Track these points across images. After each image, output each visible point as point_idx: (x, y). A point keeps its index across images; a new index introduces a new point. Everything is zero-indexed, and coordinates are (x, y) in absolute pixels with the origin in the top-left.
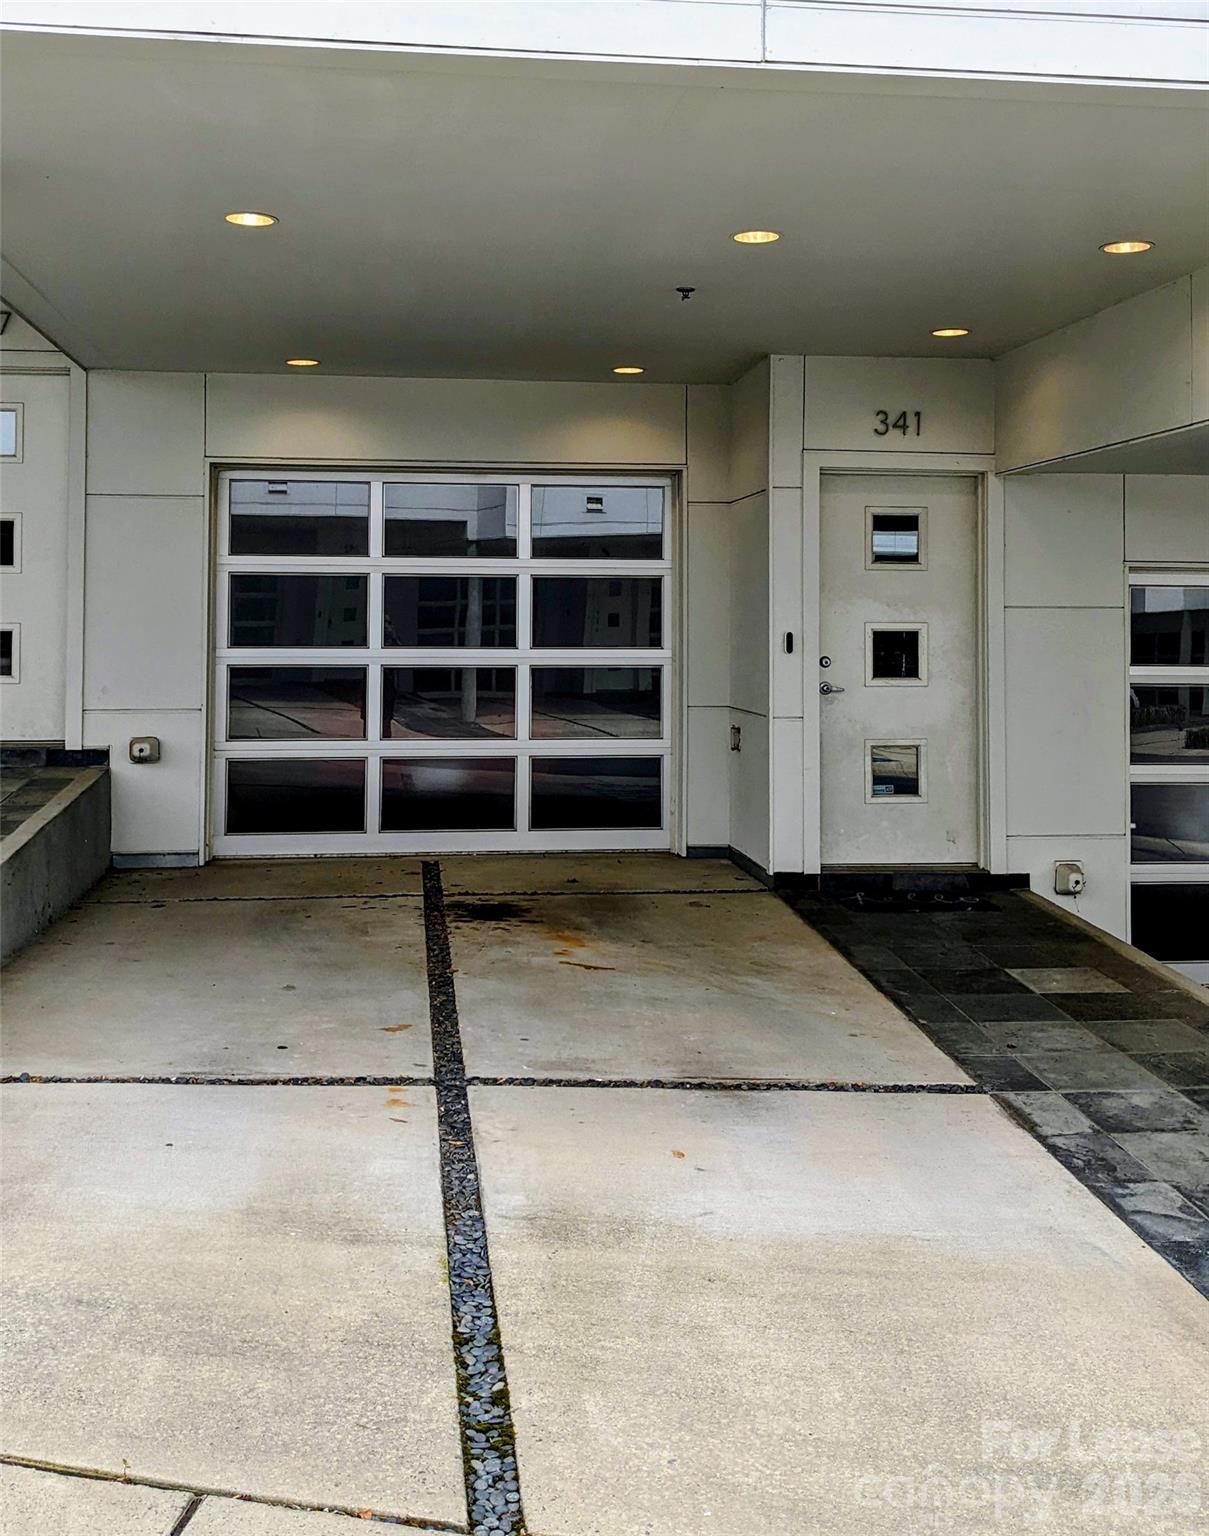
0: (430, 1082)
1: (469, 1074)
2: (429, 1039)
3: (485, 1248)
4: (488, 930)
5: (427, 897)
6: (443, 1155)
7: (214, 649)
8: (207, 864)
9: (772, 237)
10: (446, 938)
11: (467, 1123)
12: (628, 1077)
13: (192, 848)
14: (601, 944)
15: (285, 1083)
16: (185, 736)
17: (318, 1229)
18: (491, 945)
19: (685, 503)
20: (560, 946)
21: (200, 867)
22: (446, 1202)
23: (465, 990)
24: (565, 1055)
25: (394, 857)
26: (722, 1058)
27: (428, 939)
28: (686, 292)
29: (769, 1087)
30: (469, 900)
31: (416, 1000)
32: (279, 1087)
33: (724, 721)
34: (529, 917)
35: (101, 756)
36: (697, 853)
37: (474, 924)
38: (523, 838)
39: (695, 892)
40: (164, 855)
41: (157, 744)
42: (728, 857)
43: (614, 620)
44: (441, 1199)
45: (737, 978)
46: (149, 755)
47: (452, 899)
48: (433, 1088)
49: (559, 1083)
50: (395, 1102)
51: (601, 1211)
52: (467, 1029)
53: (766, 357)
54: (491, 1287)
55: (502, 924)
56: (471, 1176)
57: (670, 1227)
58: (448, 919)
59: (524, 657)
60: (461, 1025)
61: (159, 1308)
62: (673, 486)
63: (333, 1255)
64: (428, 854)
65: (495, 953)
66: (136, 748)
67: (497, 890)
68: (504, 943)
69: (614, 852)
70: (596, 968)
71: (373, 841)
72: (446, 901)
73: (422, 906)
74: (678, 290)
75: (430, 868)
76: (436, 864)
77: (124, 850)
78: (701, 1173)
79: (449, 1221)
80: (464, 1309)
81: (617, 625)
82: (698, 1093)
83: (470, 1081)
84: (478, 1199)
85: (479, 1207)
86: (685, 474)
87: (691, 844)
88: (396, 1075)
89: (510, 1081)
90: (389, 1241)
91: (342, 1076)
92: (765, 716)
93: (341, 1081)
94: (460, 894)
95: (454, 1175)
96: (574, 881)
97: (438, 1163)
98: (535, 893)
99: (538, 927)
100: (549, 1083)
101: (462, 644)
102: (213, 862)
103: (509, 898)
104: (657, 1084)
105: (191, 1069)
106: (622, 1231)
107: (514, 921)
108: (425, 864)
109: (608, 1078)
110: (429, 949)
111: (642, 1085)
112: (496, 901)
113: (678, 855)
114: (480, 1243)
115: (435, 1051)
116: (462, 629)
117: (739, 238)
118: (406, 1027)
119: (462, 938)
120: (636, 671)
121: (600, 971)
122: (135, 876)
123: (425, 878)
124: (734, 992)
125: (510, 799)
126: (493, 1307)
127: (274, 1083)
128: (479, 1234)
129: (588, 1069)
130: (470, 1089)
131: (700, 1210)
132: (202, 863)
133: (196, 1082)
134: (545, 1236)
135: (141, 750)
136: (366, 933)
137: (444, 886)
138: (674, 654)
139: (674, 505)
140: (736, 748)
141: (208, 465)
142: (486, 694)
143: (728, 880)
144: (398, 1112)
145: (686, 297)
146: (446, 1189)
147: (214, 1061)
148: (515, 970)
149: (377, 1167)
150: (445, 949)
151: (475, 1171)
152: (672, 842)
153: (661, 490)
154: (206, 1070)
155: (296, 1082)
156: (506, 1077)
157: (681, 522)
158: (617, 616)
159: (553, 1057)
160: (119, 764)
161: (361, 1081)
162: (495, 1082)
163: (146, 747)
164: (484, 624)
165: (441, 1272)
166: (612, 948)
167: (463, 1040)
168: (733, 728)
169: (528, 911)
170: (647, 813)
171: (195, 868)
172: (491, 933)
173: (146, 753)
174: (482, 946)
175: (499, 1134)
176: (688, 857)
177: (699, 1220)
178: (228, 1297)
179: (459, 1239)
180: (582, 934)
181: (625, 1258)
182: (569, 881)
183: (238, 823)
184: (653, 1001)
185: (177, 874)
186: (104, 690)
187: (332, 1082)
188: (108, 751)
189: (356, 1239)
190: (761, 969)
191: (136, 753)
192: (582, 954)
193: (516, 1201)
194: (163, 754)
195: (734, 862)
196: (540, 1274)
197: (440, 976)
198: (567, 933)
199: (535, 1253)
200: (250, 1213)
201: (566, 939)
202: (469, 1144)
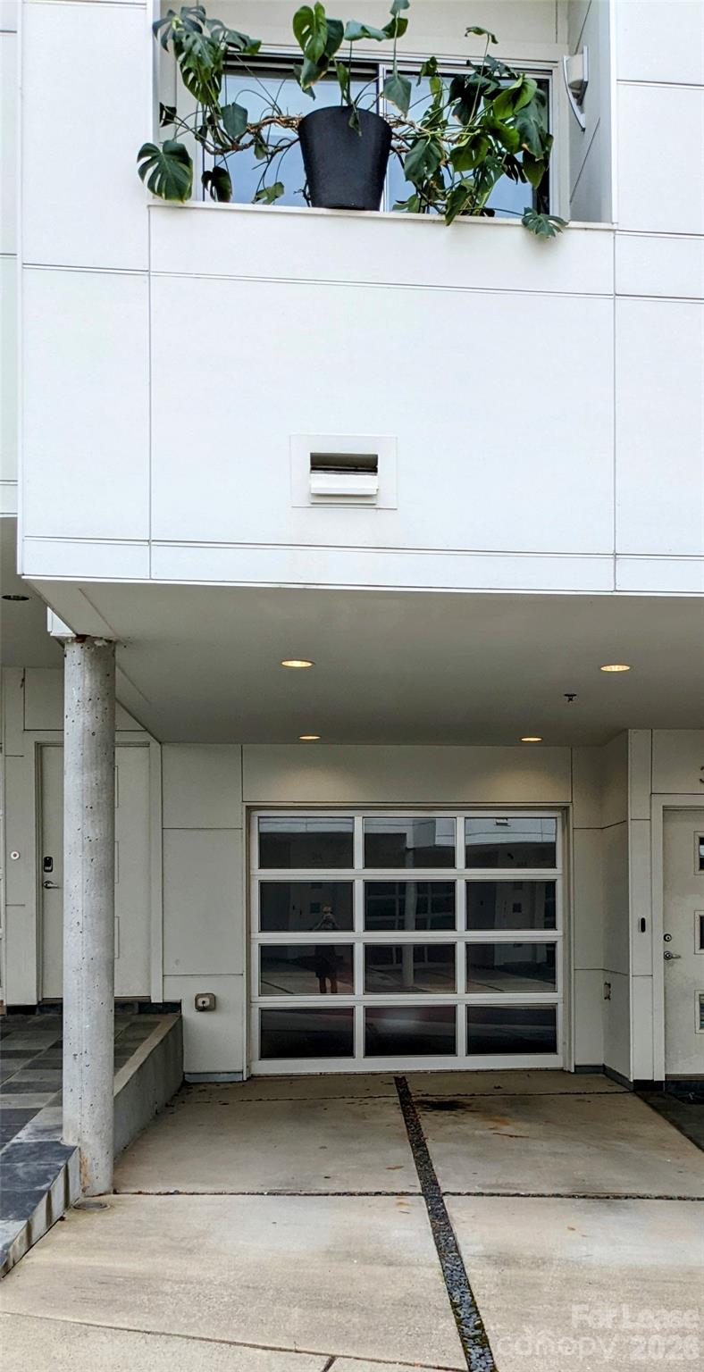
0: (420, 1194)
1: (443, 1190)
2: (416, 1173)
3: (463, 1268)
4: (444, 1116)
5: (401, 1096)
6: (434, 1229)
7: (250, 933)
8: (248, 1079)
9: (626, 668)
10: (417, 1120)
11: (445, 1214)
12: (540, 1192)
13: (238, 1068)
14: (519, 1123)
15: (333, 1195)
16: (232, 992)
17: (367, 1260)
18: (447, 1124)
19: (571, 828)
20: (492, 1124)
21: (244, 1081)
22: (439, 1250)
23: (433, 1148)
24: (500, 1181)
25: (374, 1074)
26: (598, 1183)
27: (406, 1121)
28: (570, 697)
29: (626, 1198)
30: (429, 1099)
31: (404, 1153)
32: (329, 1197)
33: (600, 980)
34: (470, 1109)
35: (176, 1006)
36: (580, 1069)
37: (435, 1113)
38: (462, 1061)
39: (580, 1094)
40: (219, 1073)
41: (214, 998)
42: (603, 1070)
43: (517, 908)
44: (435, 1248)
45: (607, 1142)
46: (208, 1005)
47: (418, 1098)
48: (422, 1197)
49: (498, 1195)
50: (401, 1204)
51: (528, 1253)
52: (438, 1169)
53: (626, 730)
54: (469, 1285)
55: (454, 1112)
56: (451, 1238)
57: (568, 1261)
58: (417, 1110)
59: (461, 936)
60: (434, 1167)
61: (292, 1290)
62: (563, 817)
63: (381, 1270)
64: (397, 1072)
65: (450, 1128)
66: (200, 1000)
67: (447, 1094)
68: (455, 1123)
69: (525, 1070)
70: (516, 1137)
71: (359, 1063)
72: (414, 1100)
73: (399, 1102)
74: (566, 695)
75: (400, 1081)
76: (404, 1078)
77: (193, 1070)
78: (585, 1238)
79: (441, 1258)
80: (454, 1293)
81: (520, 911)
82: (582, 1200)
83: (444, 1194)
84: (457, 1248)
85: (457, 1250)
86: (571, 808)
87: (577, 1063)
88: (399, 1191)
89: (469, 1194)
90: (409, 1265)
91: (368, 1191)
92: (626, 975)
93: (367, 1194)
94: (423, 1095)
95: (441, 1238)
96: (499, 1087)
97: (431, 1233)
98: (474, 1095)
99: (477, 1114)
100: (493, 1195)
101: (402, 928)
102: (252, 1078)
103: (456, 1098)
104: (558, 1196)
105: (275, 1188)
106: (540, 1262)
107: (460, 1111)
108: (396, 1079)
109: (528, 1192)
110: (407, 1127)
111: (549, 1196)
112: (448, 1099)
113: (569, 1072)
114: (461, 1266)
115: (420, 1179)
116: (401, 917)
117: (603, 669)
118: (401, 1167)
119: (429, 1122)
120: (534, 946)
121: (519, 1139)
122: (202, 1087)
123: (397, 1087)
124: (604, 1149)
125: (453, 1038)
126: (471, 1292)
127: (327, 1195)
128: (459, 1263)
129: (516, 1189)
130: (445, 1198)
131: (585, 1254)
132: (245, 1079)
133: (279, 1194)
134: (496, 1264)
135: (204, 1002)
136: (365, 1118)
137: (411, 1090)
138: (564, 934)
139: (563, 830)
140: (608, 997)
141: (244, 808)
142: (421, 965)
143: (604, 1086)
144: (404, 1208)
145: (571, 700)
146: (437, 1244)
147: (288, 1184)
148: (466, 1138)
149: (396, 1233)
150: (418, 1126)
151: (453, 1236)
152: (565, 1063)
153: (554, 820)
154: (286, 1188)
155: (339, 1194)
156: (465, 1192)
157: (569, 842)
158: (520, 905)
159: (494, 1182)
160: (188, 1012)
161: (379, 1193)
162: (459, 1194)
163: (207, 1000)
164: (417, 912)
165: (441, 1278)
166: (527, 1126)
167: (436, 1174)
168: (606, 984)
169: (469, 1105)
170: (547, 1045)
171: (240, 1082)
172: (447, 1118)
173: (207, 1004)
174: (441, 1125)
175: (465, 1219)
176: (575, 1073)
177: (584, 1259)
178: (327, 1286)
179: (447, 1265)
180: (507, 1118)
181: (542, 1273)
182: (495, 1088)
183: (269, 1052)
184: (554, 1154)
185: (230, 1085)
186: (177, 962)
187: (360, 1194)
188: (180, 1003)
189: (391, 1264)
190: (622, 1136)
191: (200, 1004)
192: (507, 1129)
193: (479, 1248)
194: (218, 1006)
195: (607, 1075)
196: (495, 1279)
197: (417, 1141)
198: (497, 1118)
199: (491, 1271)
200: (328, 1252)
201: (497, 1121)
202: (448, 1224)
